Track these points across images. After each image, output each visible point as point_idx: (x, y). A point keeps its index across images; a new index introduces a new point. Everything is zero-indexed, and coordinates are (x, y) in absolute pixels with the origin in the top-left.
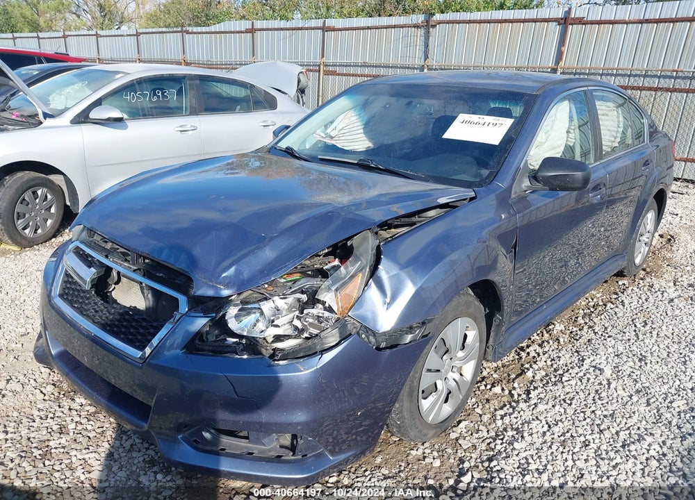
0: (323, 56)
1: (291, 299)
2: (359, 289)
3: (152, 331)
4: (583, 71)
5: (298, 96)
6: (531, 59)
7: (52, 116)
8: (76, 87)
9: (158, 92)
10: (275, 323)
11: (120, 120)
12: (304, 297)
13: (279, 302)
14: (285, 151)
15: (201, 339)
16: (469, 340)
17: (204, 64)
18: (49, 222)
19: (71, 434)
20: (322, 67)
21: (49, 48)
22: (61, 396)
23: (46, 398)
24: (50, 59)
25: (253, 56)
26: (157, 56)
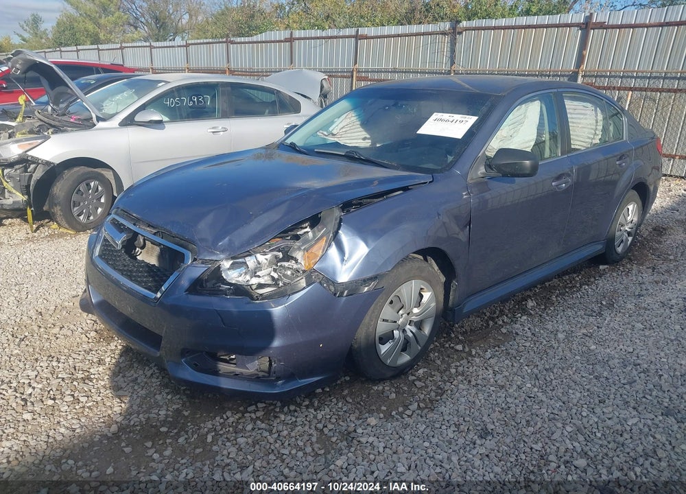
0: (356, 63)
1: (269, 256)
2: (323, 250)
3: (164, 278)
4: (604, 74)
5: (321, 100)
6: (553, 63)
7: (104, 120)
8: (125, 94)
9: (194, 98)
10: (258, 274)
11: (160, 122)
12: (280, 255)
13: (261, 258)
14: (290, 146)
15: (201, 286)
16: (425, 299)
17: (247, 72)
18: (100, 210)
19: (107, 365)
20: (355, 73)
21: (107, 59)
22: (102, 340)
23: (90, 341)
24: (106, 69)
25: (292, 63)
26: (204, 65)
